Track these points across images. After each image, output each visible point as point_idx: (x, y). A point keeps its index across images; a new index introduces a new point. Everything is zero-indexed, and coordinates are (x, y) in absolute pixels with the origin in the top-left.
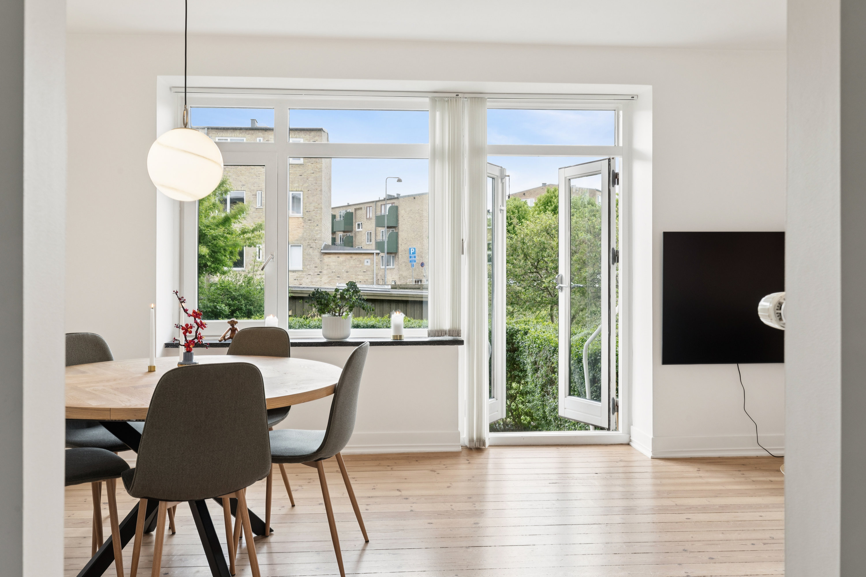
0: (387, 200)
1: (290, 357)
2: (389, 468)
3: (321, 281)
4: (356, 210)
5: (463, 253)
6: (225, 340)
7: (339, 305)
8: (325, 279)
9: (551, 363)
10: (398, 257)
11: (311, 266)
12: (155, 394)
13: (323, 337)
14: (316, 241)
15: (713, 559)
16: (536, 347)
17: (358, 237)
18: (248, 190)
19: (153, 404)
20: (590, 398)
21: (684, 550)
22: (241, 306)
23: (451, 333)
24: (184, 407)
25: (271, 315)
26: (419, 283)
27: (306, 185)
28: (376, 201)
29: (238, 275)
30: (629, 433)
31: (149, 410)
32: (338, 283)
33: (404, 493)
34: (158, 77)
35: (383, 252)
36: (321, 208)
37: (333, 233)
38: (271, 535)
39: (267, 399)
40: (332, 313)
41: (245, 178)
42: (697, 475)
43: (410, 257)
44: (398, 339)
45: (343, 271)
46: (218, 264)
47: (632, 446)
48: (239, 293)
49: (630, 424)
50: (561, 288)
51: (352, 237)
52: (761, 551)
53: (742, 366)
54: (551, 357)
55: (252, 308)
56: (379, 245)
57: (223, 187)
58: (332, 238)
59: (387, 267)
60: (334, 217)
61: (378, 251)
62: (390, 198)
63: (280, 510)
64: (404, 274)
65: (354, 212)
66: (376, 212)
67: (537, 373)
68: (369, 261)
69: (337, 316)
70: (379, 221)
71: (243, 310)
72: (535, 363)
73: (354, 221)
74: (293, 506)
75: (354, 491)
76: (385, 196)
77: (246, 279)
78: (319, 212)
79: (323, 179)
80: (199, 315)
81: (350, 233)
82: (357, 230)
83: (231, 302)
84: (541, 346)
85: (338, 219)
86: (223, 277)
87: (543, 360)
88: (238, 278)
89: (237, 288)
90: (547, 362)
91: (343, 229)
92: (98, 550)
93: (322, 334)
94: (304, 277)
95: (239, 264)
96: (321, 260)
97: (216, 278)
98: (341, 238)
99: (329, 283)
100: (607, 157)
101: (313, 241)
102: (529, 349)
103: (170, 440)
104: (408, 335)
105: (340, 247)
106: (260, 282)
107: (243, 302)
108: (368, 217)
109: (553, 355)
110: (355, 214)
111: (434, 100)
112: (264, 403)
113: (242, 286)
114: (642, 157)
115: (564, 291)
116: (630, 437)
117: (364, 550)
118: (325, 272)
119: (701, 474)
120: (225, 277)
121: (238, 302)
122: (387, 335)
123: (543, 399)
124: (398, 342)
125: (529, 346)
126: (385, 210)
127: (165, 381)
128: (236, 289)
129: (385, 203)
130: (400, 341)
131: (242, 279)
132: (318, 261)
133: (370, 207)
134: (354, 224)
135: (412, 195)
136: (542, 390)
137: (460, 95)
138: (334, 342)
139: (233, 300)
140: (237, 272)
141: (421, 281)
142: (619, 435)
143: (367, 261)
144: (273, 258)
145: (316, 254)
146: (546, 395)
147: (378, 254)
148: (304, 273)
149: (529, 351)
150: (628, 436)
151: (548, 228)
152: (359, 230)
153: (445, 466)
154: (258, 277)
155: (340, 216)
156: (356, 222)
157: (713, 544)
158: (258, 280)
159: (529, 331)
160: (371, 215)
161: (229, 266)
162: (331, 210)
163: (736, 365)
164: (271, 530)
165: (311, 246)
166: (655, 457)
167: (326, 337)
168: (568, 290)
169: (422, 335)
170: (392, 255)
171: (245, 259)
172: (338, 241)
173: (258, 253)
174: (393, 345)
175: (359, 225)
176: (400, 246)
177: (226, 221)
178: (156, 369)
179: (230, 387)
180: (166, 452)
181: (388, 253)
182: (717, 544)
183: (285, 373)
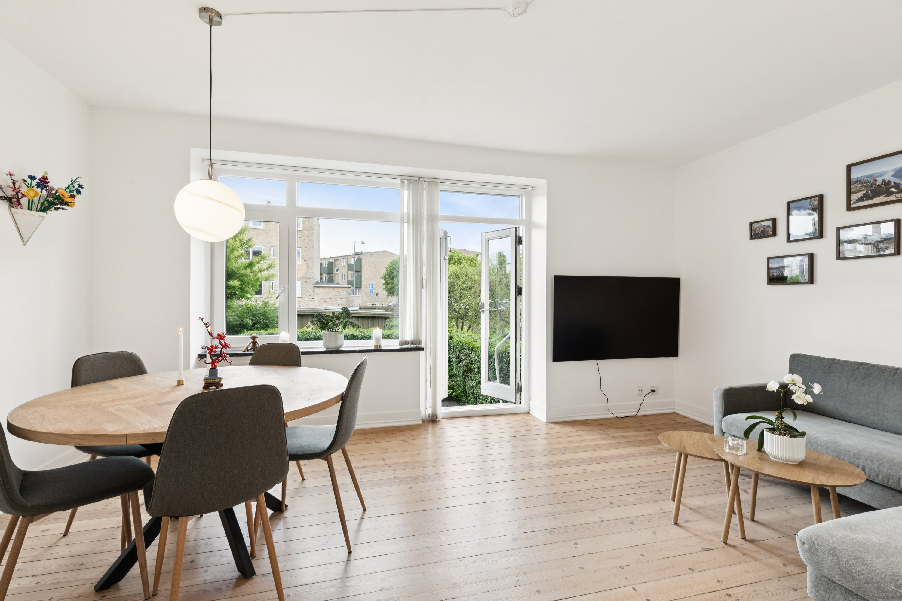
0: (356, 255)
1: (300, 366)
2: (373, 441)
3: (313, 304)
4: (335, 260)
5: (423, 288)
6: (248, 351)
7: (335, 324)
8: (316, 303)
9: (470, 358)
10: (362, 290)
11: (307, 295)
12: (173, 420)
13: (323, 347)
14: (310, 279)
15: (612, 503)
16: (459, 347)
17: (337, 277)
18: (265, 246)
19: (171, 430)
20: (499, 382)
21: (591, 497)
22: (260, 320)
23: (415, 343)
24: (203, 430)
25: (284, 331)
26: (375, 306)
27: (303, 244)
28: (348, 256)
29: (258, 300)
30: (529, 406)
31: (167, 435)
32: (325, 306)
33: (388, 462)
34: (191, 149)
35: (353, 286)
36: (314, 259)
37: (321, 274)
38: (286, 510)
39: (285, 413)
40: (330, 330)
41: (263, 238)
42: (578, 434)
43: (370, 290)
44: (378, 347)
45: (328, 298)
46: (244, 293)
47: (530, 413)
48: (259, 312)
49: (529, 399)
50: (483, 311)
51: (333, 277)
52: (640, 494)
53: (600, 362)
54: (470, 354)
55: (268, 321)
56: (350, 283)
57: (248, 243)
58: (320, 277)
59: (356, 296)
60: (321, 264)
61: (350, 286)
62: (357, 254)
63: (293, 484)
64: (366, 300)
65: (334, 262)
66: (348, 262)
67: (460, 363)
68: (344, 292)
69: (334, 332)
70: (350, 267)
71: (261, 323)
72: (458, 357)
73: (334, 267)
74: (303, 480)
75: (351, 462)
76: (354, 252)
77: (264, 303)
78: (312, 261)
79: (315, 241)
80: (223, 337)
81: (331, 275)
82: (336, 273)
83: (253, 318)
84: (462, 347)
85: (324, 265)
86: (247, 302)
87: (464, 356)
88: (258, 302)
89: (258, 308)
90: (467, 357)
91: (327, 273)
92: (127, 546)
93: (323, 345)
94: (302, 302)
95: (259, 293)
96: (313, 291)
97: (243, 302)
98: (325, 278)
99: (319, 305)
100: (515, 226)
101: (308, 279)
102: (453, 348)
103: (189, 461)
104: (386, 344)
105: (325, 283)
106: (273, 305)
107: (262, 318)
108: (343, 265)
109: (472, 353)
110: (335, 263)
111: (403, 181)
112: (283, 418)
113: (261, 307)
114: (538, 226)
115: (485, 313)
116: (530, 408)
117: (362, 518)
118: (316, 298)
119: (580, 433)
120: (249, 302)
121: (258, 318)
122: (370, 344)
123: (464, 380)
124: (378, 350)
125: (454, 347)
126: (353, 261)
127: (183, 407)
128: (256, 310)
129: (354, 257)
130: (379, 349)
131: (261, 303)
132: (312, 292)
133: (344, 259)
134: (334, 269)
135: (370, 252)
136: (463, 375)
137: (421, 179)
138: (332, 351)
139: (254, 317)
140: (257, 298)
141: (376, 304)
142: (522, 407)
143: (343, 292)
144: (285, 290)
145: (310, 287)
146: (466, 378)
147: (350, 288)
148: (303, 299)
149: (454, 350)
150: (528, 407)
151: (456, 273)
152: (337, 273)
153: (412, 437)
154: (272, 302)
155: (325, 264)
156: (335, 268)
157: (607, 490)
158: (272, 303)
159: (453, 337)
160: (345, 263)
161: (252, 294)
162: (320, 260)
163: (595, 361)
164: (286, 506)
165: (307, 282)
166: (548, 422)
167: (325, 347)
168: (488, 312)
169: (394, 344)
170: (358, 288)
171: (263, 290)
172: (324, 280)
173: (271, 287)
174: (375, 352)
175: (337, 270)
176: (363, 283)
177: (251, 265)
178: (184, 383)
179: (250, 408)
180: (186, 473)
181: (356, 287)
182: (610, 490)
183: (299, 383)
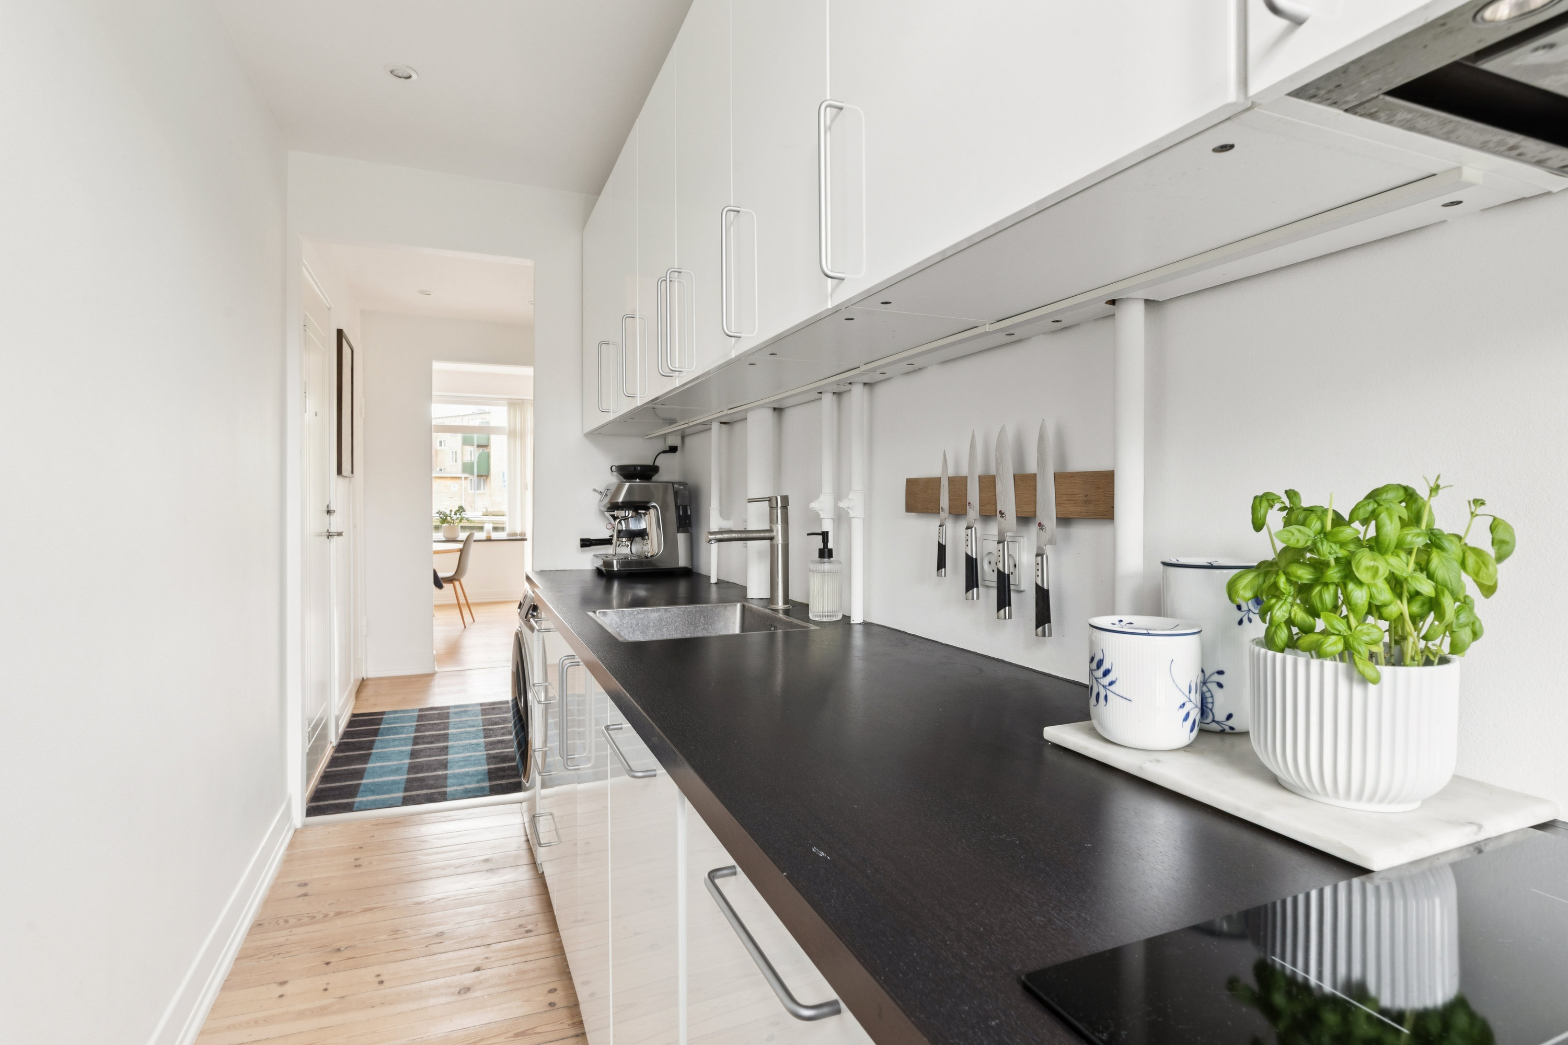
10: (490, 481)
35: (472, 474)
56: (467, 468)
59: (477, 492)
61: (466, 475)
68: (456, 485)
70: (467, 439)
82: (438, 451)
104: (494, 536)
122: (482, 536)
124: (489, 540)
134: (434, 440)
138: (451, 540)
143: (454, 486)
147: (466, 478)
152: (441, 448)
156: (437, 439)
167: (445, 538)
170: (482, 478)
174: (487, 542)
175: (441, 442)
176: (492, 468)
181: (478, 476)
